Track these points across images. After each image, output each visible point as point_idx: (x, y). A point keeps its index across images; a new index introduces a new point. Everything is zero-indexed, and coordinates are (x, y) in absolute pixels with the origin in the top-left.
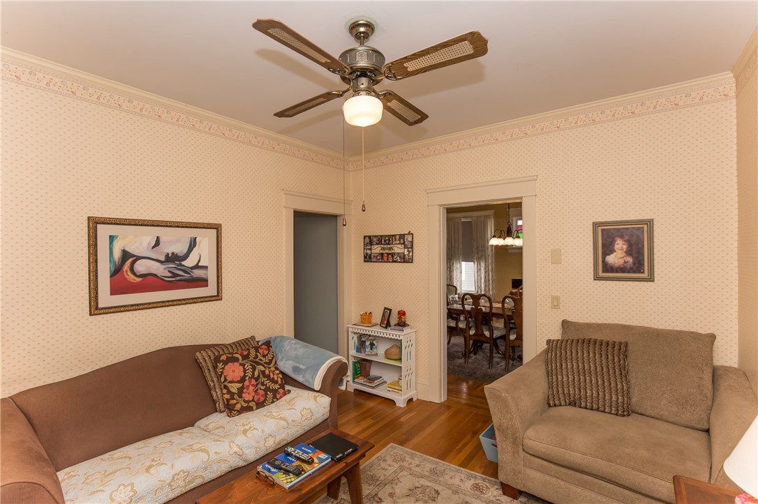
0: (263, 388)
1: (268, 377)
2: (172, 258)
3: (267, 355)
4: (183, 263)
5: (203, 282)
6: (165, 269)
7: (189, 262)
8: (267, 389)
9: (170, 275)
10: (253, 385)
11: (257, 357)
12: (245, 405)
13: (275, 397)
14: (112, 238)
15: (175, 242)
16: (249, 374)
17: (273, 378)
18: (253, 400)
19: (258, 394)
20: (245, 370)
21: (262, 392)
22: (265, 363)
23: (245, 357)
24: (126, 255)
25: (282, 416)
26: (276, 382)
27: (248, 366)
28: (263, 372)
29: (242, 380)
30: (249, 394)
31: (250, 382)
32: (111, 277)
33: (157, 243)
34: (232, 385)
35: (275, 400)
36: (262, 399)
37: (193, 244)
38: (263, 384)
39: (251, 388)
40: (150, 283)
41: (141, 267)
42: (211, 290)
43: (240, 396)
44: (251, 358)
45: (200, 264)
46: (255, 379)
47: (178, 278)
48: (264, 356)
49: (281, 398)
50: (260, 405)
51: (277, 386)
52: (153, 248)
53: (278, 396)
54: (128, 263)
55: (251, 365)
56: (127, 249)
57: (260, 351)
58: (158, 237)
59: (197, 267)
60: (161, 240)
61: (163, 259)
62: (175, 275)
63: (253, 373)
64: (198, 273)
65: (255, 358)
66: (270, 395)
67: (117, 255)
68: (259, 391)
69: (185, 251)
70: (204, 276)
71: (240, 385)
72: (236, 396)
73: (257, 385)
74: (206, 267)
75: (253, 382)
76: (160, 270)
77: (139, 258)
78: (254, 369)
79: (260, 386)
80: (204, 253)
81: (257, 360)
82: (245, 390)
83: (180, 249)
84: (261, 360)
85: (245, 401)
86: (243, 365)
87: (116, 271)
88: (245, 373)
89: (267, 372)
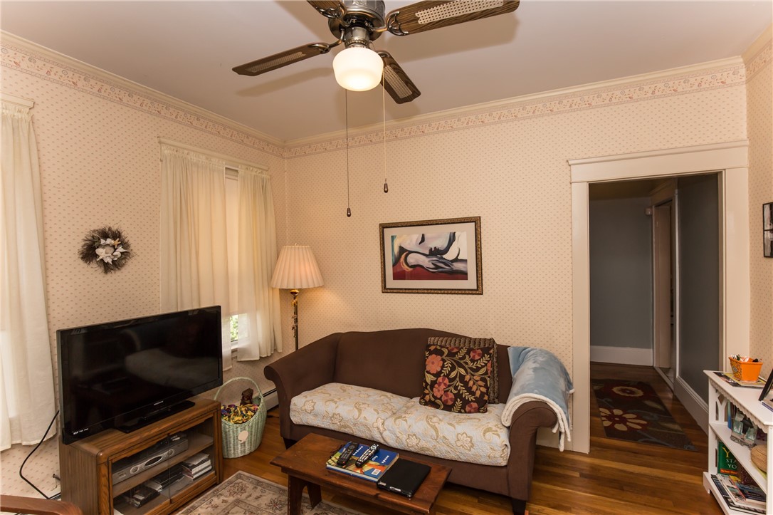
0: (456, 392)
1: (466, 384)
2: (435, 252)
3: (477, 361)
4: (444, 256)
5: (463, 275)
6: (429, 261)
7: (449, 256)
8: (458, 396)
9: (433, 266)
10: (445, 384)
11: (464, 358)
12: (433, 400)
13: (463, 407)
14: (393, 238)
15: (438, 238)
16: (446, 371)
17: (471, 388)
18: (440, 399)
19: (447, 396)
20: (443, 367)
21: (451, 396)
22: (471, 368)
23: (451, 354)
24: (402, 250)
25: (437, 425)
26: (473, 394)
27: (448, 364)
28: (462, 378)
29: (437, 375)
30: (439, 391)
31: (443, 380)
32: (393, 266)
33: (423, 240)
34: (429, 375)
35: (463, 411)
36: (450, 403)
37: (452, 239)
38: (456, 388)
39: (443, 387)
40: (419, 272)
41: (412, 259)
42: (470, 283)
43: (432, 388)
44: (457, 358)
45: (459, 258)
46: (449, 379)
47: (440, 270)
48: (473, 361)
49: (470, 412)
50: (448, 408)
51: (472, 398)
52: (420, 243)
53: (468, 409)
54: (403, 256)
55: (452, 364)
56: (402, 246)
57: (472, 354)
58: (423, 235)
59: (456, 260)
60: (426, 237)
61: (428, 253)
62: (437, 267)
63: (450, 372)
64: (458, 266)
65: (460, 359)
66: (459, 403)
67: (396, 250)
68: (449, 393)
69: (446, 245)
70: (463, 269)
71: (434, 379)
72: (428, 387)
73: (449, 386)
74: (465, 261)
75: (447, 381)
76: (426, 262)
77: (411, 252)
78: (453, 369)
79: (452, 388)
80: (463, 247)
81: (462, 362)
82: (436, 386)
83: (441, 243)
84: (467, 363)
85: (433, 395)
86: (444, 361)
87: (396, 262)
88: (442, 369)
89: (467, 378)
